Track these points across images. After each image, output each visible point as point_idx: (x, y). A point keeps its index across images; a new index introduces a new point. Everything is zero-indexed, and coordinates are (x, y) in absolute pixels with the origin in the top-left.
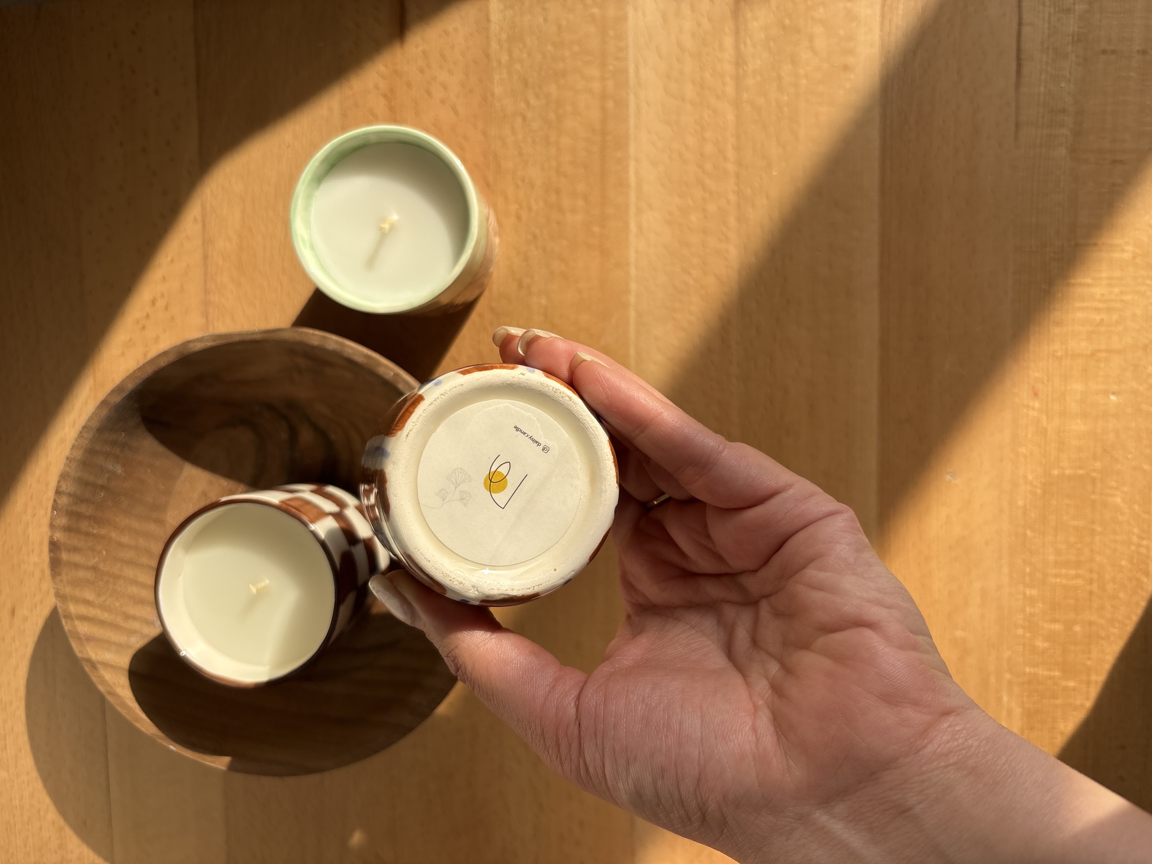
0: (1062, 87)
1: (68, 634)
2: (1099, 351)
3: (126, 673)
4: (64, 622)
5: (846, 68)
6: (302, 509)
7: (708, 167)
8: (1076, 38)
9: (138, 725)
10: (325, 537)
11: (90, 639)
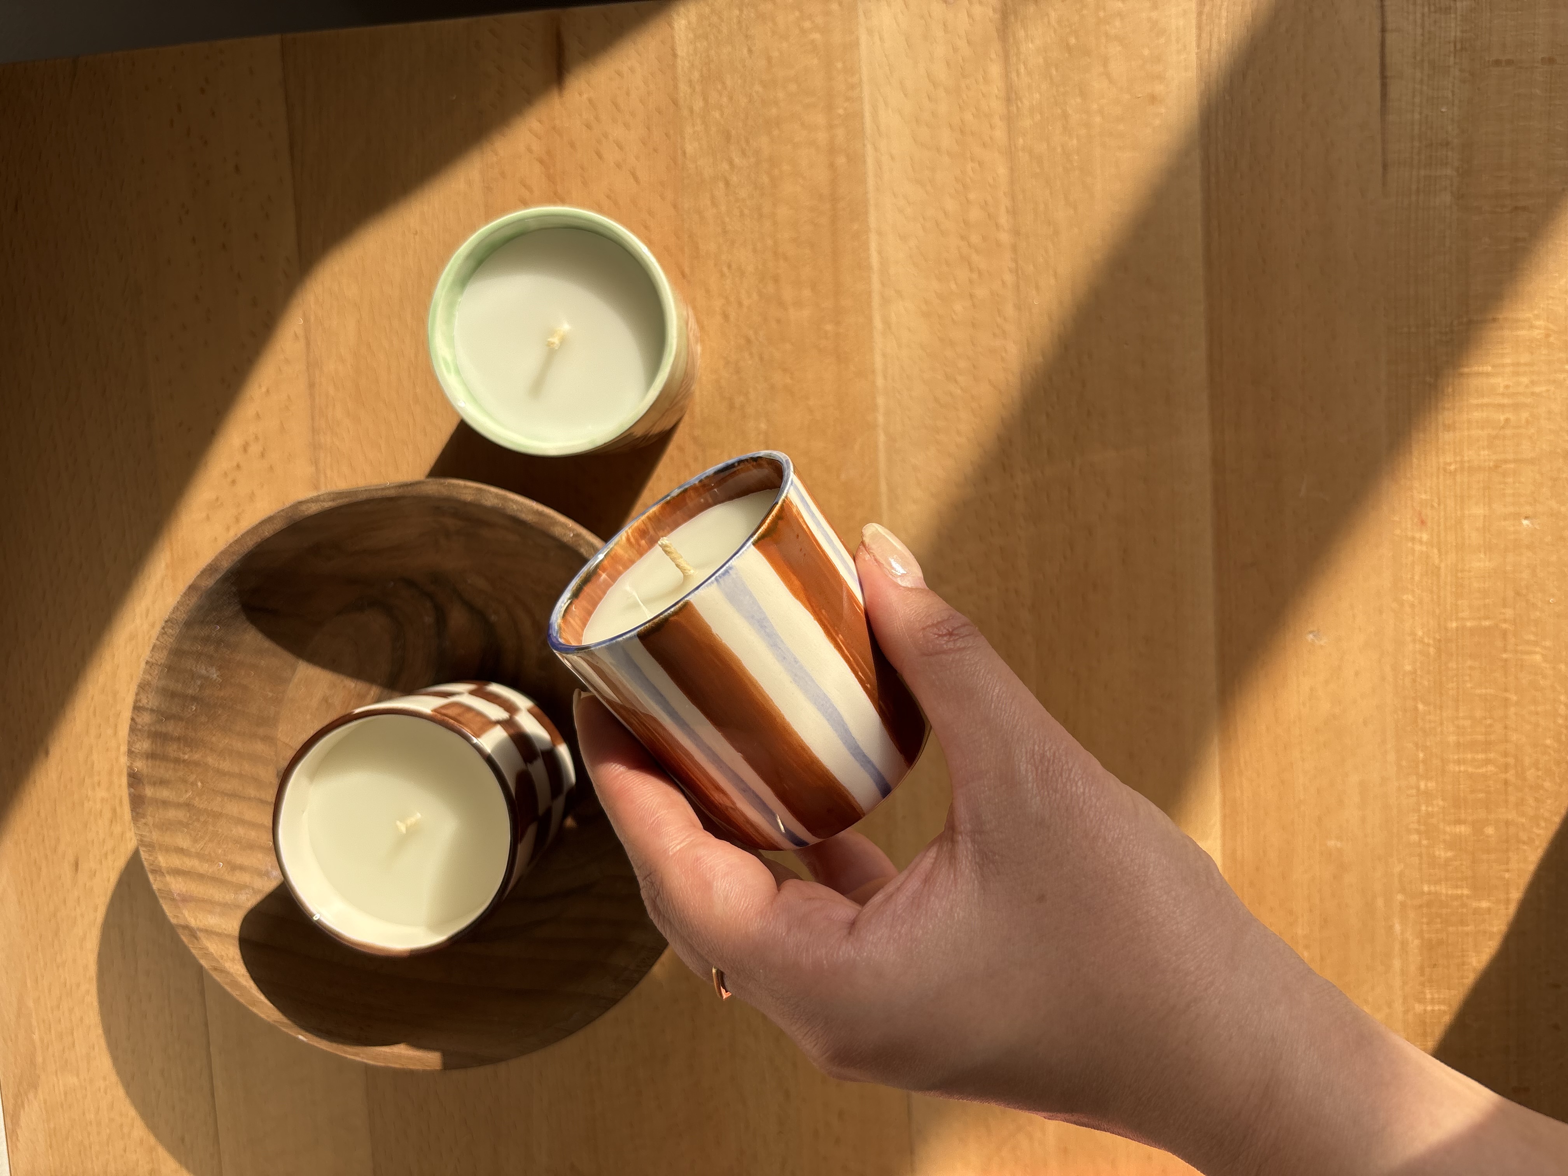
0: (1442, 112)
1: (157, 894)
2: (1506, 461)
3: (237, 943)
4: (151, 877)
5: (1153, 99)
6: (461, 719)
7: (975, 239)
8: (1459, 46)
9: (255, 1010)
10: (492, 752)
11: (186, 899)
